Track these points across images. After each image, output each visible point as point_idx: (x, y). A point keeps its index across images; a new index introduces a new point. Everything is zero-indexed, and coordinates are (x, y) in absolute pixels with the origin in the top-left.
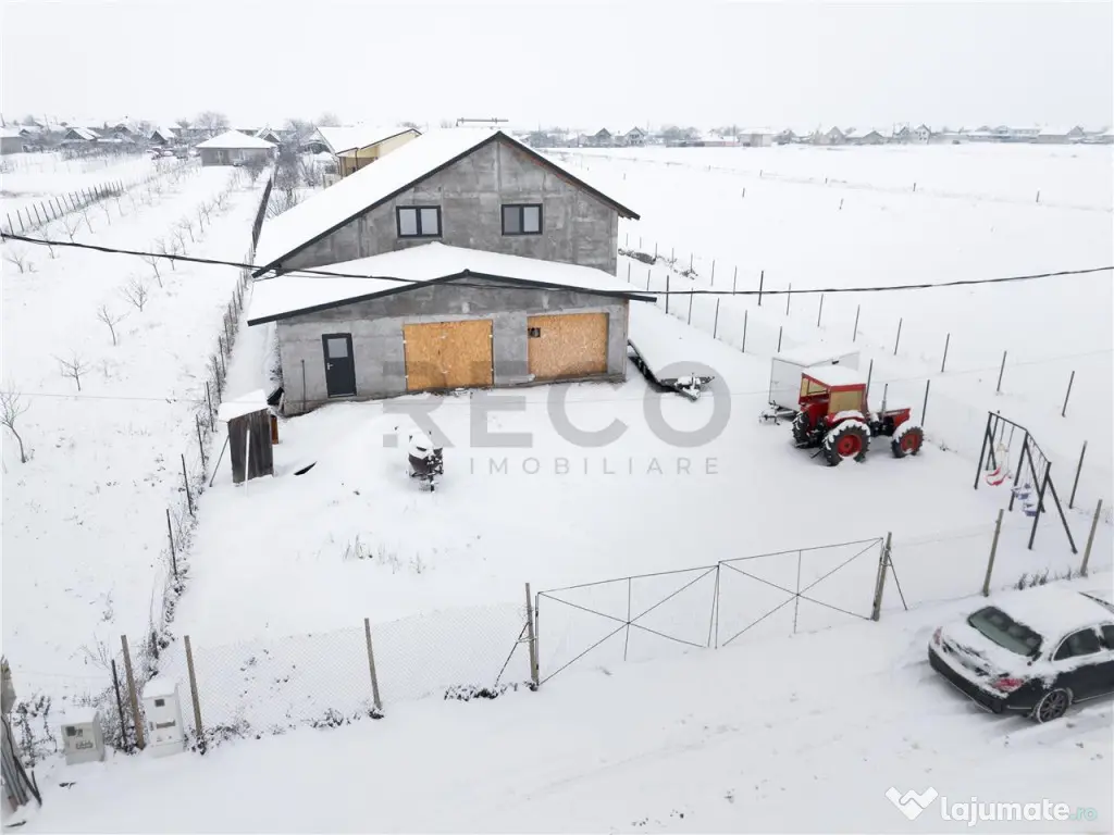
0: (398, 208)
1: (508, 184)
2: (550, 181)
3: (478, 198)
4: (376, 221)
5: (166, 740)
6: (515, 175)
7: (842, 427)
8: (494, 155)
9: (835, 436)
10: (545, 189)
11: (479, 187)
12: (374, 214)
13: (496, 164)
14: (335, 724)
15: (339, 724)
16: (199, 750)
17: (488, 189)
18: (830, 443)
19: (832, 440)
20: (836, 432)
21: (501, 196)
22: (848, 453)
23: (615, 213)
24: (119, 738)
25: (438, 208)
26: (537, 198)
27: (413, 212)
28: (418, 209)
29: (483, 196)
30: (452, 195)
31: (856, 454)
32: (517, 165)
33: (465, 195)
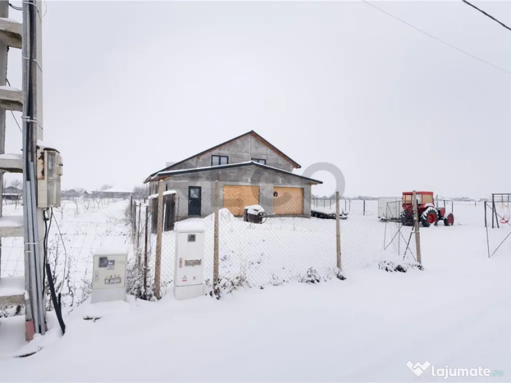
0: (213, 156)
1: (254, 151)
2: (269, 151)
3: (243, 155)
4: (203, 159)
5: (190, 281)
6: (256, 148)
7: (429, 209)
8: (249, 140)
9: (427, 214)
10: (267, 154)
11: (243, 151)
12: (203, 157)
13: (250, 143)
14: (316, 281)
15: (318, 281)
16: (215, 296)
17: (246, 152)
18: (425, 217)
19: (426, 215)
20: (427, 211)
21: (251, 155)
22: (432, 222)
23: (292, 166)
24: (139, 288)
25: (228, 157)
26: (264, 157)
27: (218, 158)
28: (220, 157)
29: (244, 154)
30: (233, 153)
31: (434, 223)
32: (257, 144)
33: (238, 154)
